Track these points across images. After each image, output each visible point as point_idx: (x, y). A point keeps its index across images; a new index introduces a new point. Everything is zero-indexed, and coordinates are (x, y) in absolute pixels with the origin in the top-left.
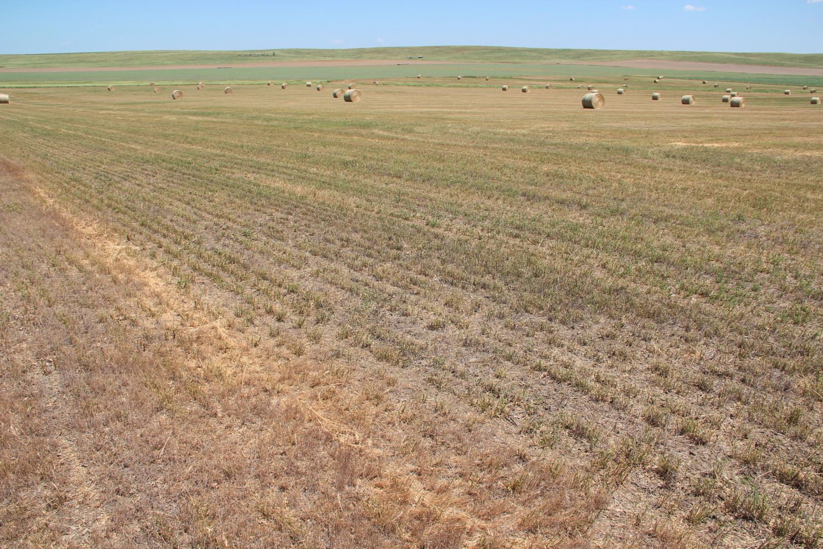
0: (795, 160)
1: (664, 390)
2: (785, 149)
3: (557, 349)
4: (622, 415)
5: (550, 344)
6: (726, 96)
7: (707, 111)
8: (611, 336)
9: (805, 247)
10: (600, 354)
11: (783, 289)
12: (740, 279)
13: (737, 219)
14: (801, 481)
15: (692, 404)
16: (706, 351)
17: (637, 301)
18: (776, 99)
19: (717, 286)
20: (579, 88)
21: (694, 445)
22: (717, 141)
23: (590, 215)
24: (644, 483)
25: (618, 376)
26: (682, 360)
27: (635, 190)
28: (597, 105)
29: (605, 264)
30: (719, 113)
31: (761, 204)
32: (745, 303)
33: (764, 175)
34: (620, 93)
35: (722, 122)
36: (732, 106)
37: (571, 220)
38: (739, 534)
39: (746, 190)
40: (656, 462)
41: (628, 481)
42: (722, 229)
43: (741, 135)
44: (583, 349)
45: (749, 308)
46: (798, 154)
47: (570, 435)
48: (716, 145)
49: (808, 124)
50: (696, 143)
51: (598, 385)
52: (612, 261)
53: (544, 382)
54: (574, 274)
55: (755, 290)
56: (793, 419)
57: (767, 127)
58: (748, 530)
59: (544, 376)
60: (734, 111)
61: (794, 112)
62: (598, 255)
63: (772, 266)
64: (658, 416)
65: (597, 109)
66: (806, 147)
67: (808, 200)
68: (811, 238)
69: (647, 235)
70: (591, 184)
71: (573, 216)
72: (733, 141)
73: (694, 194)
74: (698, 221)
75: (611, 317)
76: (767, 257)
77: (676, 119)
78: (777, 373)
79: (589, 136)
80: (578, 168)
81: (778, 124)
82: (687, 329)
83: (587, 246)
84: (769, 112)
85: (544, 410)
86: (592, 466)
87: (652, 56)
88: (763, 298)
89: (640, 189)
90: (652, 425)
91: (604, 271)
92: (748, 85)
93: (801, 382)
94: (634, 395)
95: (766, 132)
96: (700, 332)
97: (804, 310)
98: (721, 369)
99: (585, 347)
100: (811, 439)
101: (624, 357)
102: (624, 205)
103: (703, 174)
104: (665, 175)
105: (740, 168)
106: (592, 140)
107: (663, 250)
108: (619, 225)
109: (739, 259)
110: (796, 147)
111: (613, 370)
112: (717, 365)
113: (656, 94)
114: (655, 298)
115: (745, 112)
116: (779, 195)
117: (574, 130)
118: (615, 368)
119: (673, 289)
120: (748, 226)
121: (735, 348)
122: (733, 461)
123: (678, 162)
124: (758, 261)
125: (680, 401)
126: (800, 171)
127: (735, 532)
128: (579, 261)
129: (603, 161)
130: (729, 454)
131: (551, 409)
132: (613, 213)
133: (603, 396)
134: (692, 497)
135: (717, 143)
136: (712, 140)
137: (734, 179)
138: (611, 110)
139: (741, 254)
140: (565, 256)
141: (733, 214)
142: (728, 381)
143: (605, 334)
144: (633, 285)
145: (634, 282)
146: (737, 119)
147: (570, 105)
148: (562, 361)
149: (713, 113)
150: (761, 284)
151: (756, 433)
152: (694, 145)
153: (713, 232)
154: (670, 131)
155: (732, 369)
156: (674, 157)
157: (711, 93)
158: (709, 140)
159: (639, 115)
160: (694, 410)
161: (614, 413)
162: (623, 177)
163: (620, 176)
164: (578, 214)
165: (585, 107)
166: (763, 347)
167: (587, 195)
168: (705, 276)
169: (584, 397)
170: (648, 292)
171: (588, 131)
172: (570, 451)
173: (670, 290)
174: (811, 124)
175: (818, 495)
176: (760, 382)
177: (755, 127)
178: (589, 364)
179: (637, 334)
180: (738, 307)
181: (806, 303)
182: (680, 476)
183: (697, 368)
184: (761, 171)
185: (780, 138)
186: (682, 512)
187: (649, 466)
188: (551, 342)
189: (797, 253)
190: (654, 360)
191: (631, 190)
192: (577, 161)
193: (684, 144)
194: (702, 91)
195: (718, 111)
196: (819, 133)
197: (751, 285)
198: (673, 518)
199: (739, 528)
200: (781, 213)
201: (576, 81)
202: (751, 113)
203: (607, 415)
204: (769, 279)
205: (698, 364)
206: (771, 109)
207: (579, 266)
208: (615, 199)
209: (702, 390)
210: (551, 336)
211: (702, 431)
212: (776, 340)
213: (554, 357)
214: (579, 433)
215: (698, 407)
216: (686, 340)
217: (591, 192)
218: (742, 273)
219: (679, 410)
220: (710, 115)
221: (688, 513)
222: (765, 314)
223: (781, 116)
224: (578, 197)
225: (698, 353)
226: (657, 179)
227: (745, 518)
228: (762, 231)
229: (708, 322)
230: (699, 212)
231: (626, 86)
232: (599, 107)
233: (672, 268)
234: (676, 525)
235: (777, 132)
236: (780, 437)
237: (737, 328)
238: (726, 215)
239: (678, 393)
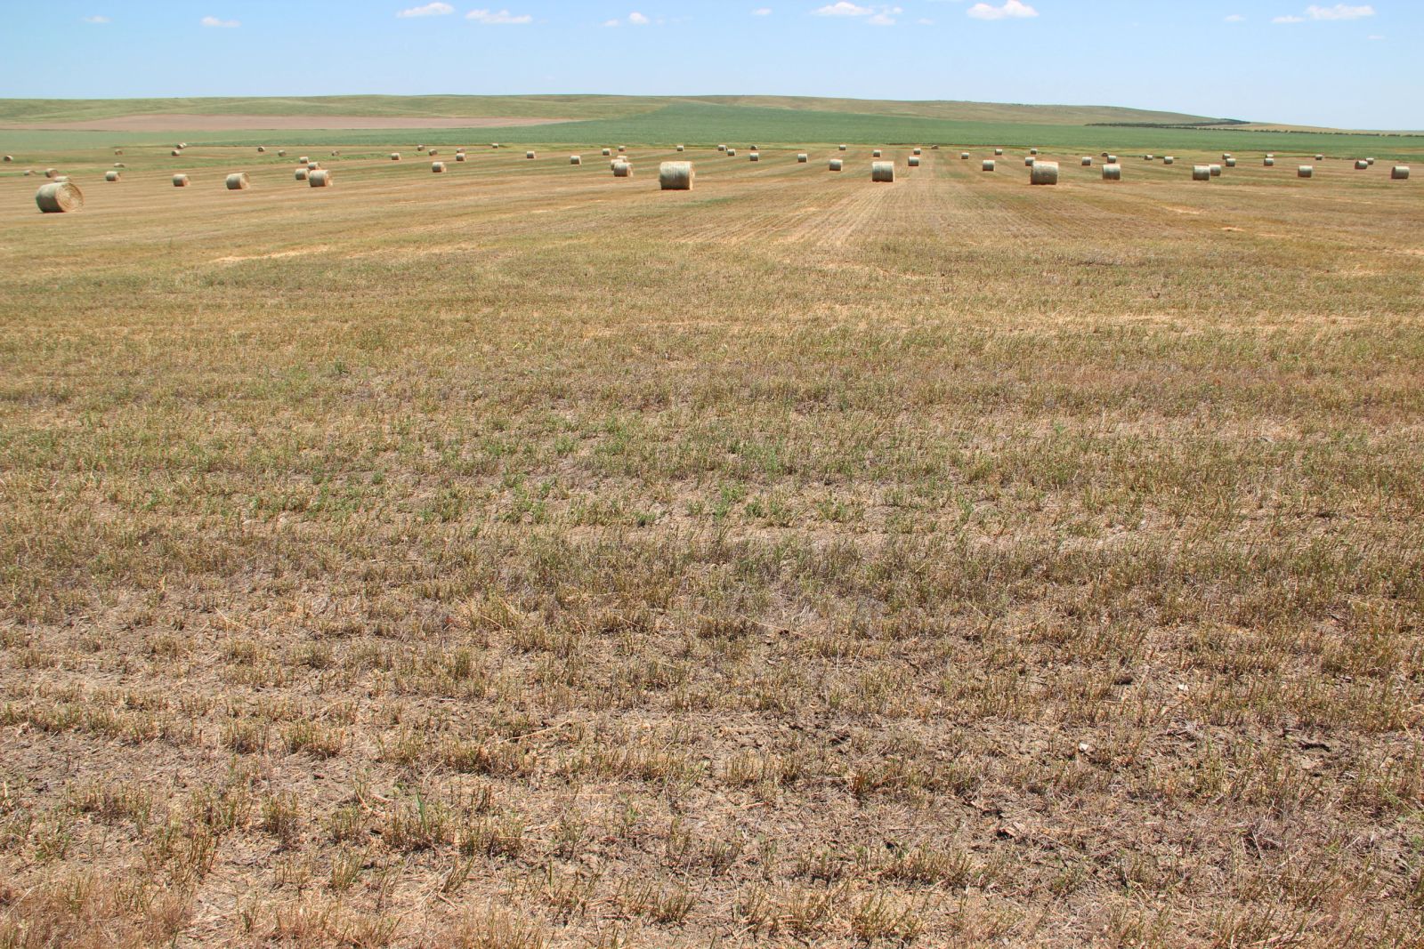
0: (419, 263)
1: (253, 687)
2: (401, 247)
3: (42, 673)
4: (187, 752)
5: (27, 667)
6: (301, 170)
7: (273, 197)
8: (145, 621)
9: (446, 397)
10: (128, 658)
11: (421, 470)
12: (353, 469)
13: (337, 372)
14: (487, 760)
15: (305, 694)
16: (314, 601)
17: (183, 547)
18: (379, 169)
19: (317, 489)
20: (27, 175)
21: (318, 762)
22: (293, 246)
23: (77, 411)
24: (247, 855)
25: (170, 689)
26: (275, 629)
27: (157, 351)
28: (68, 204)
29: (116, 496)
30: (292, 200)
31: (375, 340)
32: (365, 506)
33: (373, 293)
34: (111, 179)
35: (298, 213)
36: (312, 186)
37: (39, 427)
38: (415, 876)
39: (347, 321)
40: (258, 812)
41: (219, 863)
42: (315, 392)
43: (330, 233)
44: (95, 658)
45: (373, 514)
46: (422, 253)
47: (95, 822)
48: (292, 254)
49: (431, 203)
50: (258, 254)
51: (135, 714)
52: (129, 486)
53: (26, 743)
54: (56, 527)
55: (377, 482)
56: (462, 671)
57: (371, 215)
58: (426, 864)
59: (25, 731)
60: (318, 194)
61: (409, 187)
62: (99, 482)
63: (399, 437)
64: (248, 735)
65: (71, 212)
66: (433, 240)
67: (443, 322)
68: (454, 381)
69: (188, 428)
70: (72, 354)
71: (44, 420)
72: (319, 244)
73: (262, 343)
74: (274, 385)
75: (140, 586)
76: (391, 424)
77: (220, 216)
78: (428, 605)
79: (58, 264)
80: (42, 328)
81: (388, 208)
82: (277, 573)
83: (79, 469)
84: (370, 190)
85: (34, 793)
86: (148, 861)
87: (160, 108)
88: (393, 492)
89: (167, 349)
90: (241, 753)
91: (116, 507)
92: (334, 149)
93: (464, 609)
94: (201, 712)
95: (370, 222)
96: (299, 573)
97: (455, 496)
98: (341, 624)
99: (99, 653)
100: (493, 691)
101: (171, 650)
102: (140, 382)
103: (276, 306)
104: (209, 317)
105: (334, 287)
106: (66, 272)
107: (219, 449)
108: (134, 420)
109: (347, 438)
110: (417, 242)
111: (158, 679)
112: (334, 619)
113: (180, 176)
114: (214, 535)
115: (335, 193)
116: (399, 322)
117: (26, 257)
118: (162, 676)
119: (245, 511)
120: (356, 380)
121: (359, 584)
122: (384, 765)
123: (230, 291)
124: (379, 433)
125: (282, 697)
126: (428, 280)
127: (407, 876)
128: (66, 500)
129: (91, 308)
130: (376, 757)
131: (50, 787)
132: (121, 400)
133: (144, 732)
134: (331, 847)
135: (293, 249)
136: (284, 247)
137: (326, 306)
138: (97, 211)
139: (350, 429)
140: (35, 495)
141: (329, 366)
142: (355, 640)
143: (131, 621)
144: (173, 521)
145: (175, 514)
146: (323, 207)
147: (13, 209)
148: (58, 692)
149: (282, 201)
150: (386, 471)
151: (412, 709)
152: (255, 258)
153: (299, 401)
154: (211, 239)
155: (358, 619)
156: (222, 283)
157: (275, 166)
158: (279, 247)
159: (152, 217)
160: (307, 703)
161: (172, 754)
162: (133, 332)
163: (126, 330)
164: (54, 414)
165: (45, 210)
166: (400, 569)
167: (66, 375)
168: (296, 477)
169: (111, 743)
170: (203, 527)
171: (56, 256)
172: (101, 851)
173: (239, 514)
174: (437, 203)
175: (513, 771)
176: (403, 627)
177: (353, 217)
178: (110, 684)
179: (191, 605)
180: (355, 515)
181: (457, 486)
182: (304, 820)
183: (302, 634)
184: (368, 287)
185: (391, 231)
186: (320, 878)
187: (250, 824)
188: (29, 664)
189: (435, 409)
190: (227, 641)
191: (150, 352)
192: (39, 315)
193: (237, 259)
194: (260, 163)
195: (291, 196)
196: (449, 216)
197: (370, 476)
198: (307, 894)
199: (413, 868)
200: (405, 350)
201: (18, 162)
202: (345, 195)
203: (160, 762)
204: (397, 459)
205: (303, 626)
206: (375, 185)
207: (66, 510)
208: (121, 374)
209: (317, 668)
210: (26, 652)
211: (325, 734)
212: (420, 554)
213: (39, 689)
214: (112, 812)
215: (314, 697)
216: (278, 592)
217: (72, 369)
218: (355, 459)
219: (282, 713)
220: (279, 204)
221: (330, 877)
222: (400, 517)
223: (391, 196)
224: (48, 381)
225: (300, 608)
226: (194, 326)
227: (419, 848)
228: (378, 384)
229: (308, 552)
230: (274, 372)
231: (122, 166)
232: (73, 208)
233: (239, 476)
234: (316, 902)
235: (387, 221)
236: (448, 704)
237: (357, 551)
238: (320, 368)
239: (277, 685)
